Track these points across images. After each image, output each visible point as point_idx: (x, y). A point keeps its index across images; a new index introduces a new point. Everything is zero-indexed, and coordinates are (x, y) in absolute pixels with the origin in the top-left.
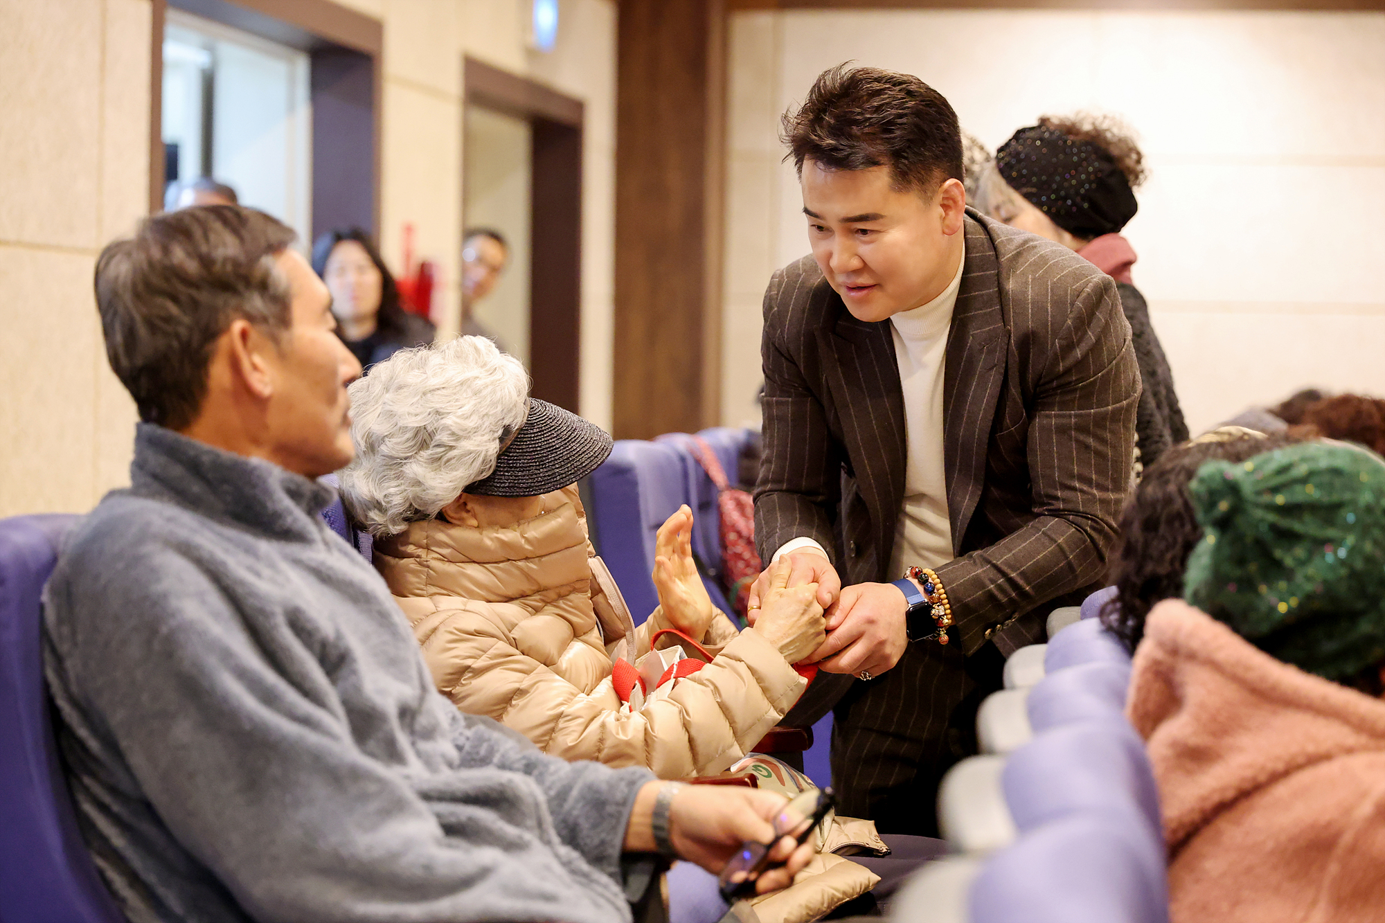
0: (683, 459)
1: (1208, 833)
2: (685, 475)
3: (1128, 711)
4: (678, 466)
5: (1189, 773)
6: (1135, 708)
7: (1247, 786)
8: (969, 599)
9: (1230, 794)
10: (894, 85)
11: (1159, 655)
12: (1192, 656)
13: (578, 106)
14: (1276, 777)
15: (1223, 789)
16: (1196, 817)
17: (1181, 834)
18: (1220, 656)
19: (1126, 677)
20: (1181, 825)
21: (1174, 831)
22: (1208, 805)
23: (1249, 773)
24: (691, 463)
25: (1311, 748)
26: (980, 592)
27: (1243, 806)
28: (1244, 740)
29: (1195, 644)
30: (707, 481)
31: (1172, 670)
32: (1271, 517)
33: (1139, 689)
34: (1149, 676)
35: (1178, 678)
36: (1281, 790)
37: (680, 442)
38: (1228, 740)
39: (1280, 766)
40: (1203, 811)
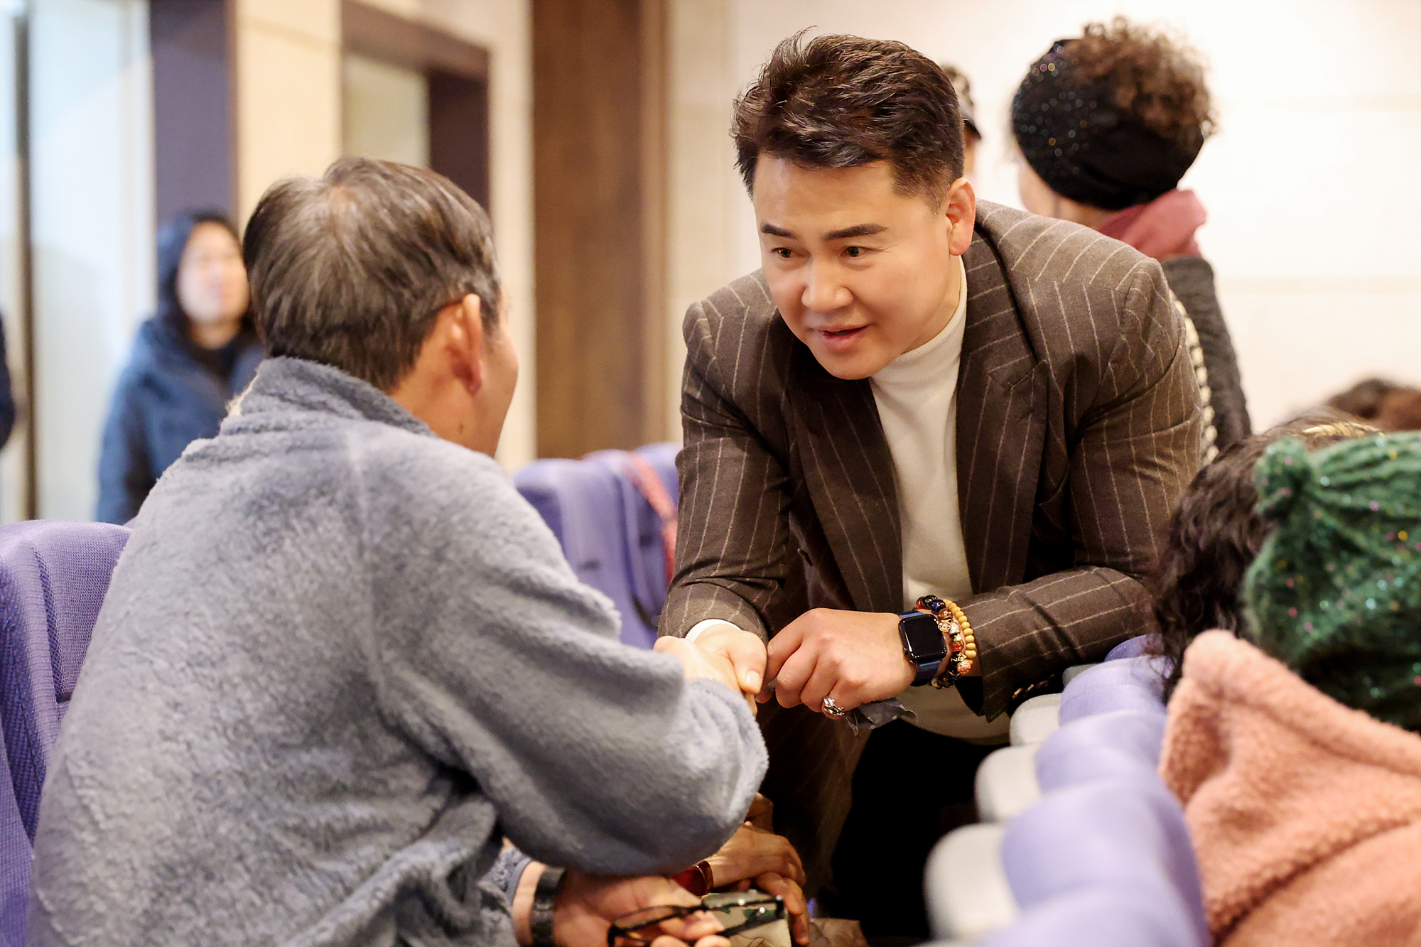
0: (618, 483)
1: (1258, 916)
2: (621, 502)
3: (1163, 766)
4: (611, 491)
5: (1236, 843)
6: (1171, 764)
7: (1307, 859)
8: (1003, 645)
9: (1286, 869)
10: (885, 53)
11: (1201, 699)
12: (1240, 701)
13: (482, 55)
14: (1340, 848)
15: (1276, 864)
16: (1244, 897)
17: (1227, 919)
18: (1274, 700)
19: (1159, 730)
20: (1227, 908)
21: (1218, 915)
22: (1258, 883)
23: (1308, 844)
24: (628, 488)
25: (1384, 814)
26: (1018, 638)
27: (1301, 881)
28: (1302, 803)
29: (1244, 685)
30: (648, 510)
31: (1216, 716)
32: (1332, 522)
33: (1176, 740)
34: (1188, 725)
35: (1224, 727)
36: (1346, 862)
37: (614, 462)
38: (1283, 804)
39: (1347, 836)
40: (1251, 889)
